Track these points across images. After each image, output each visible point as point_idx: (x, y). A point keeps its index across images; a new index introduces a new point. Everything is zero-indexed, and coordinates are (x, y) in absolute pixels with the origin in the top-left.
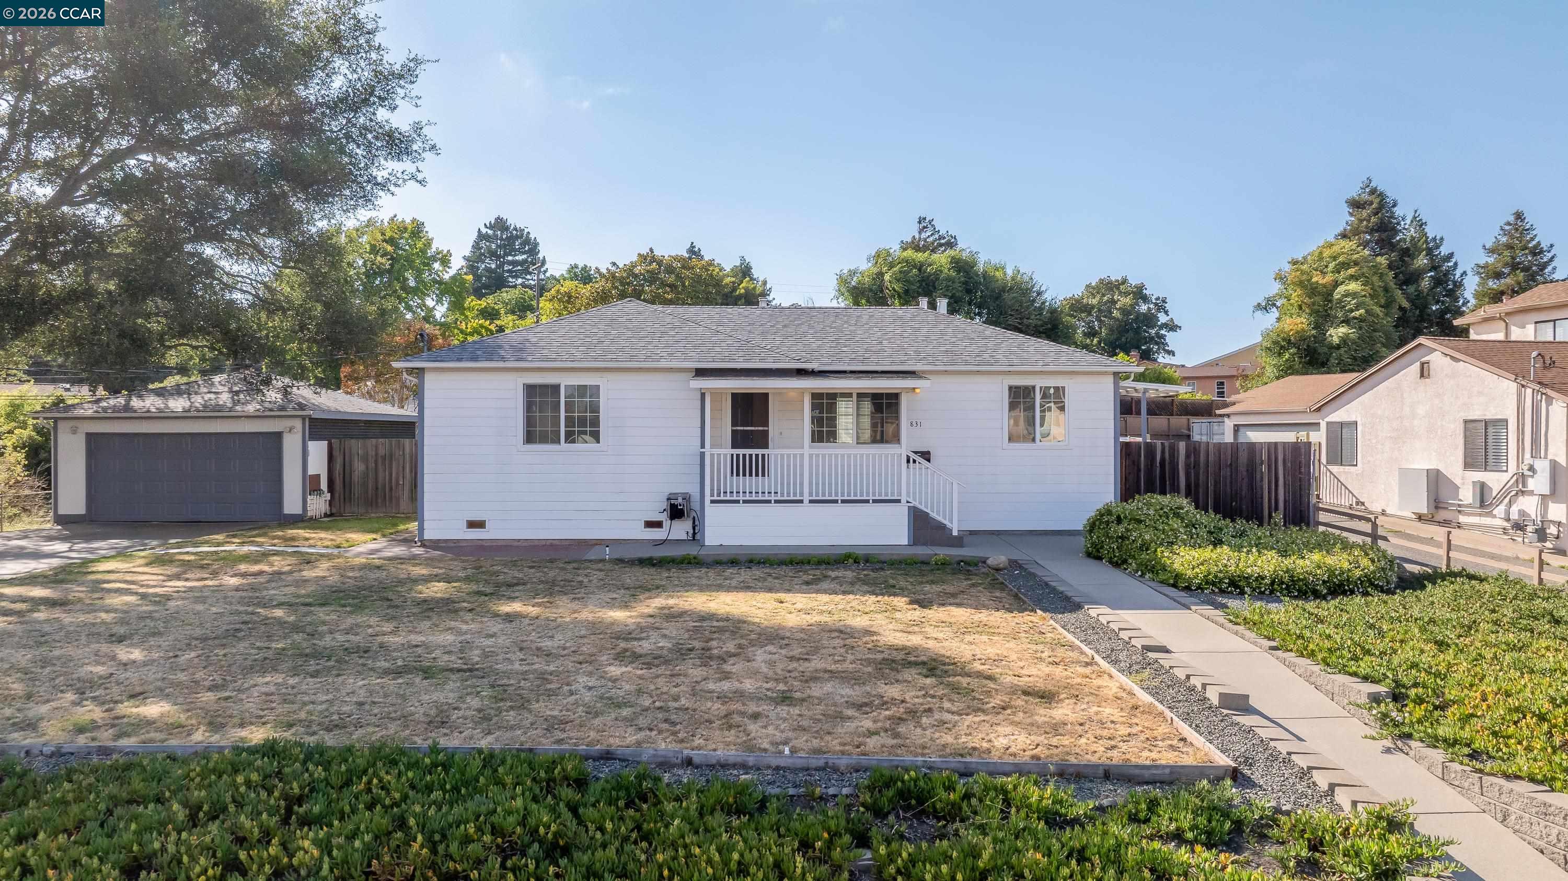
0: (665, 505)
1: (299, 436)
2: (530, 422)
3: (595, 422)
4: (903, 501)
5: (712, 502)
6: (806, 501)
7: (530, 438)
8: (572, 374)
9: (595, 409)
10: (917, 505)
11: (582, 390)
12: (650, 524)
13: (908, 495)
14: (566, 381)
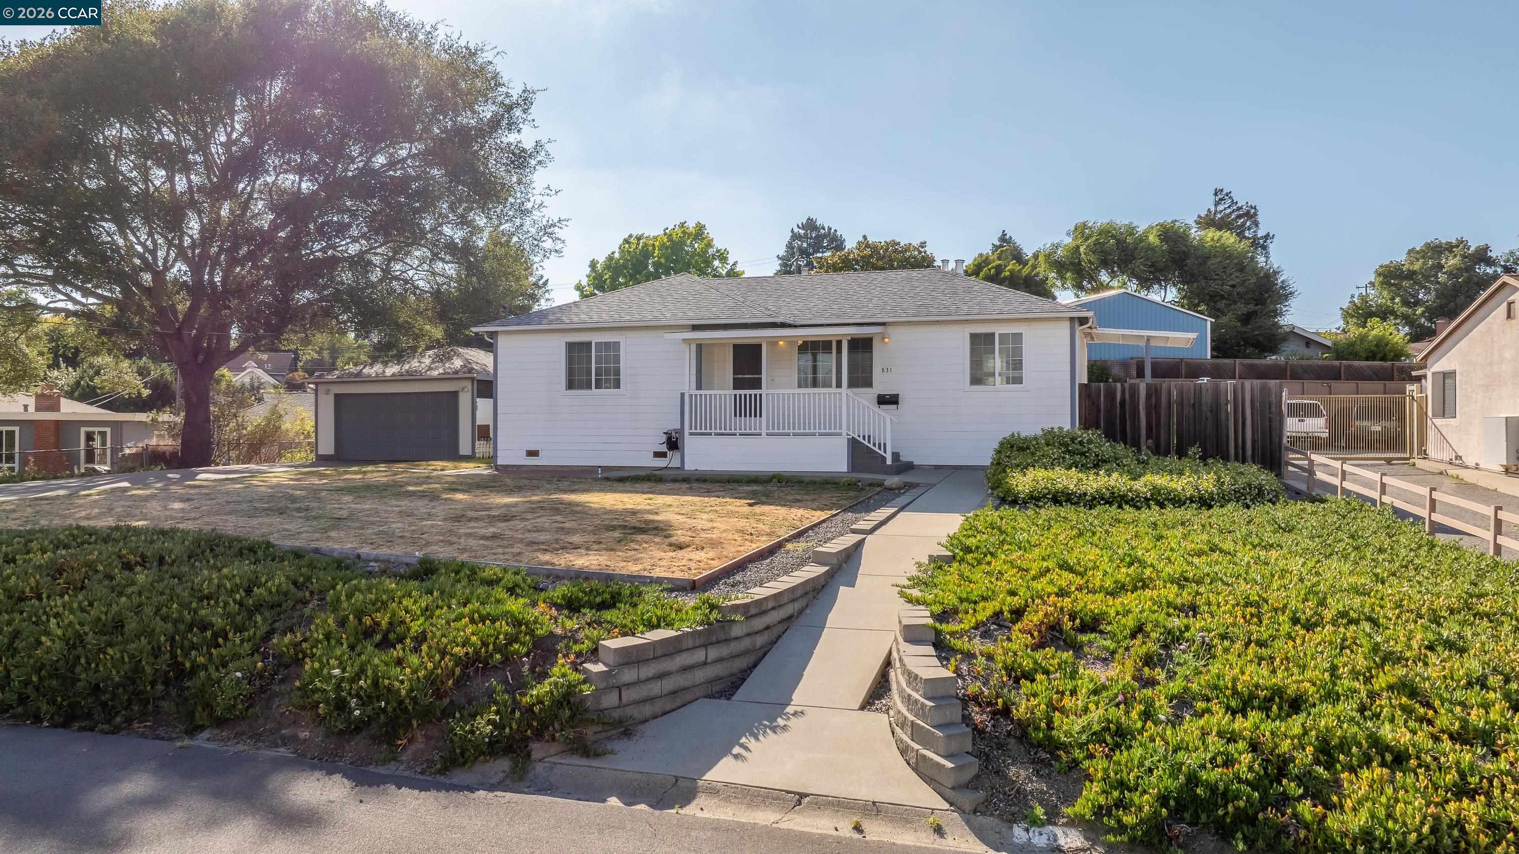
0: (664, 438)
1: (470, 394)
2: (570, 372)
3: (617, 372)
4: (844, 434)
5: (691, 434)
6: (764, 434)
7: (571, 385)
8: (602, 333)
9: (617, 359)
10: (856, 437)
11: (607, 345)
12: (658, 455)
13: (848, 429)
14: (595, 338)
